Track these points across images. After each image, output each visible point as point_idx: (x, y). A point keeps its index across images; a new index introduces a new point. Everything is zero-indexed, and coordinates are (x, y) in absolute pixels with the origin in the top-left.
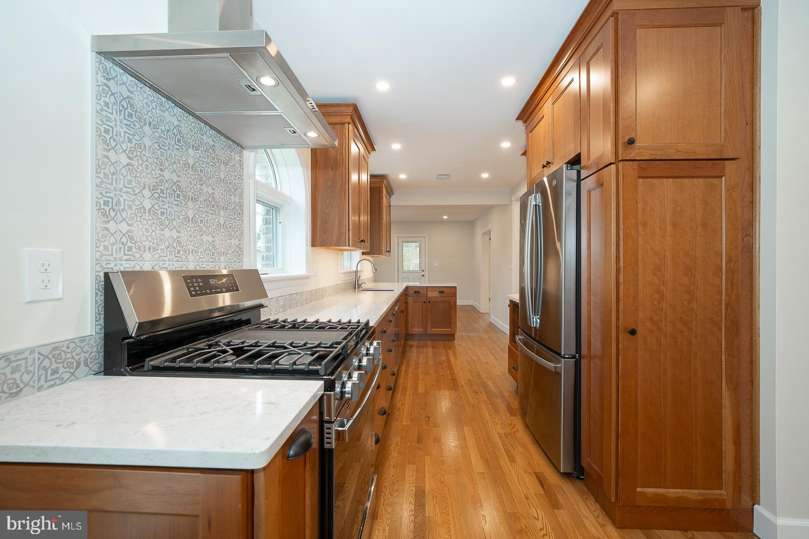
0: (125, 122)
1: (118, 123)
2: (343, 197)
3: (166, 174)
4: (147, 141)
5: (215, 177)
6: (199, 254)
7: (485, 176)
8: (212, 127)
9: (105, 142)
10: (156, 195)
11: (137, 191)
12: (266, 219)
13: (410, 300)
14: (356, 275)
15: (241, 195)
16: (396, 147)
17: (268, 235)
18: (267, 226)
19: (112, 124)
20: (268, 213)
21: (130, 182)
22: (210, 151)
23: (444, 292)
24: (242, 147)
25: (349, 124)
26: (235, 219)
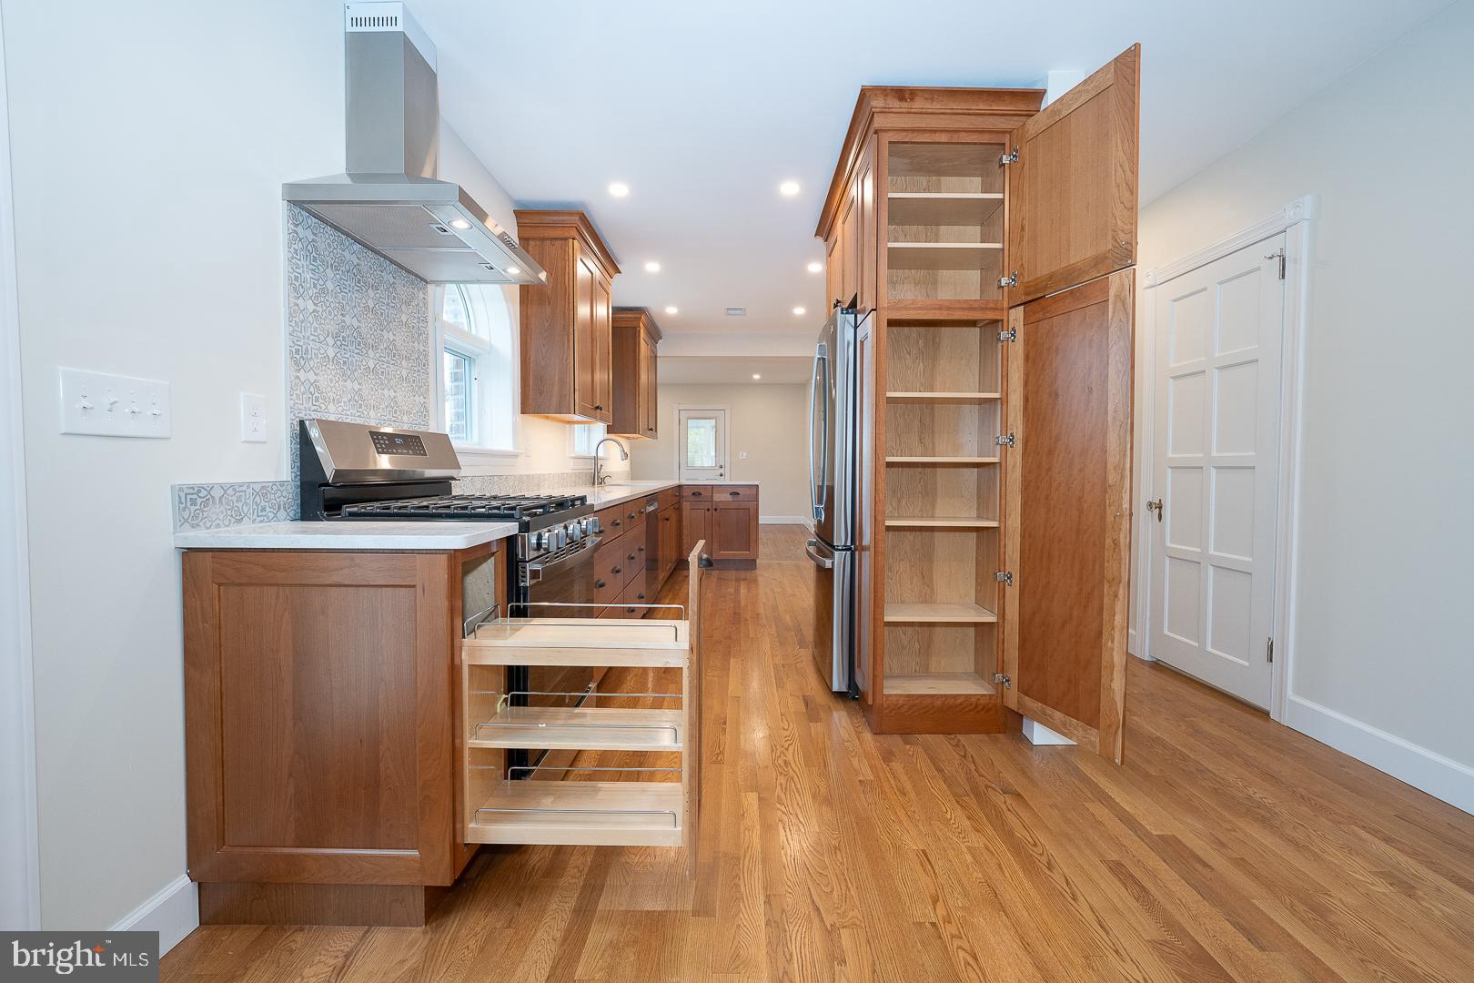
0: (311, 267)
1: (305, 269)
2: (566, 345)
3: (347, 319)
4: (330, 285)
5: (396, 320)
6: (381, 410)
7: (799, 311)
8: (392, 262)
9: (295, 290)
10: (339, 343)
11: (322, 339)
12: (456, 373)
13: (686, 506)
14: (596, 464)
15: (426, 342)
16: (653, 267)
17: (460, 397)
18: (457, 383)
19: (300, 271)
20: (457, 365)
21: (316, 329)
22: (391, 289)
23: (738, 494)
24: (426, 282)
25: (574, 239)
26: (419, 371)
